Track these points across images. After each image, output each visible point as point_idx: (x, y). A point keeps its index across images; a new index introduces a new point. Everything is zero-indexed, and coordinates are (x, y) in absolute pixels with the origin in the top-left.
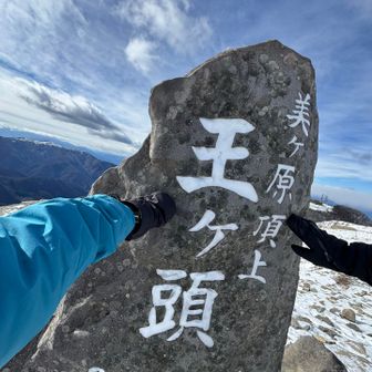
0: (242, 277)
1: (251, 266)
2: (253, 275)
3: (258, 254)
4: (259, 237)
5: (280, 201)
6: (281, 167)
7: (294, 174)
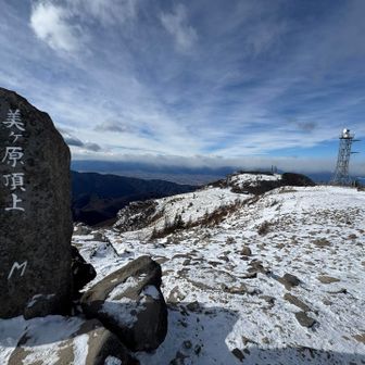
0: (7, 209)
1: (12, 202)
2: (14, 207)
3: (15, 196)
4: (10, 186)
5: (14, 165)
6: (8, 148)
7: (22, 151)
